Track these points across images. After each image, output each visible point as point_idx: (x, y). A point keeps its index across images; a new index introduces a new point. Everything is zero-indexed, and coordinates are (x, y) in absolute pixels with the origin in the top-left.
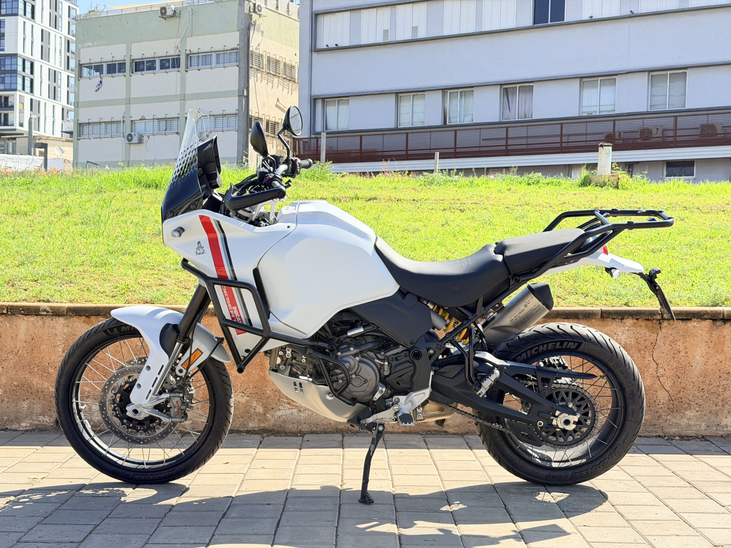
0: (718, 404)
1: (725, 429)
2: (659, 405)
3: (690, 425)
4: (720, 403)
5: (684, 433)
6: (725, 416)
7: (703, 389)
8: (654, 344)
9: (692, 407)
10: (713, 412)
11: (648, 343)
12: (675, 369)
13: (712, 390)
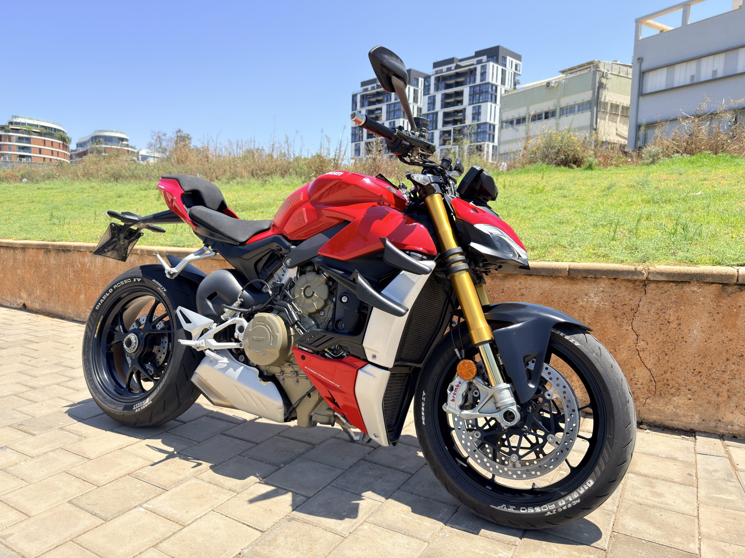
0: (720, 394)
1: (729, 427)
2: (637, 384)
3: (677, 414)
4: (725, 394)
5: (668, 423)
6: (731, 411)
7: (700, 372)
8: (635, 311)
9: (682, 393)
10: (713, 403)
11: (627, 309)
12: (662, 344)
13: (714, 376)
